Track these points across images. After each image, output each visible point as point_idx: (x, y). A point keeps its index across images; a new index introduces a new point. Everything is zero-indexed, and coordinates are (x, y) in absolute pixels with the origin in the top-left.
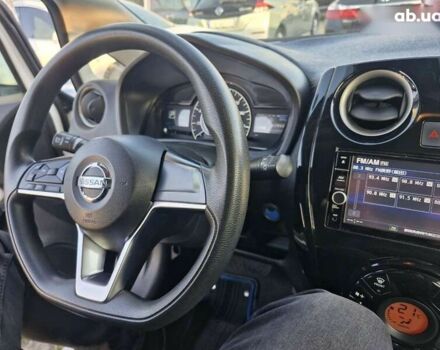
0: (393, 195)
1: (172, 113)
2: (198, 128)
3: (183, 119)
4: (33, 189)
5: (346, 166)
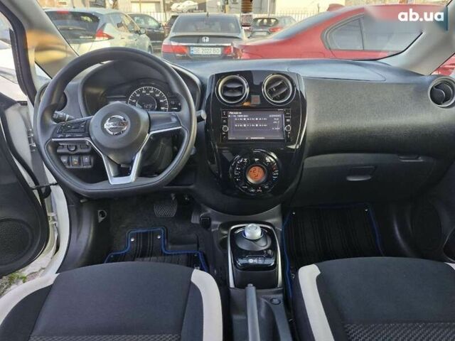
0: (245, 125)
4: (64, 137)
5: (227, 115)
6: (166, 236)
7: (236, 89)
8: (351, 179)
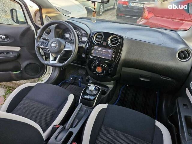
0: (99, 52)
1: (65, 34)
2: (71, 38)
3: (67, 36)
4: (41, 46)
5: (94, 47)
6: (82, 80)
7: (100, 38)
8: (141, 79)
